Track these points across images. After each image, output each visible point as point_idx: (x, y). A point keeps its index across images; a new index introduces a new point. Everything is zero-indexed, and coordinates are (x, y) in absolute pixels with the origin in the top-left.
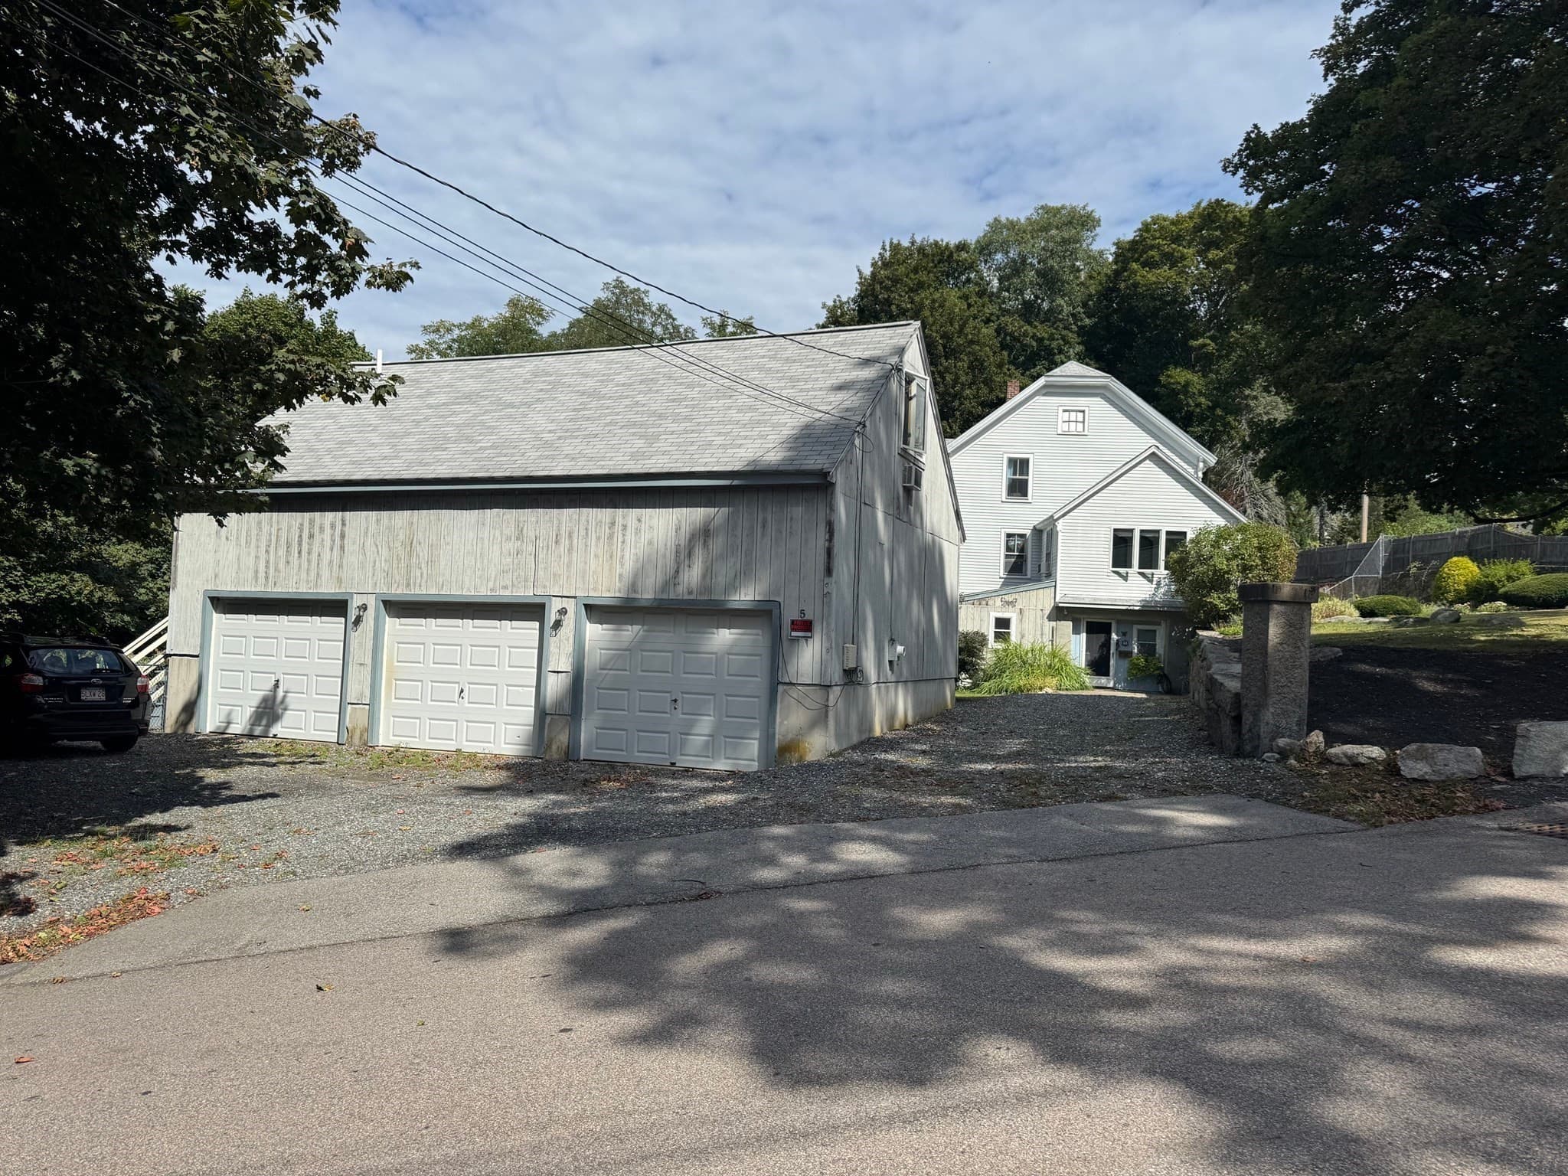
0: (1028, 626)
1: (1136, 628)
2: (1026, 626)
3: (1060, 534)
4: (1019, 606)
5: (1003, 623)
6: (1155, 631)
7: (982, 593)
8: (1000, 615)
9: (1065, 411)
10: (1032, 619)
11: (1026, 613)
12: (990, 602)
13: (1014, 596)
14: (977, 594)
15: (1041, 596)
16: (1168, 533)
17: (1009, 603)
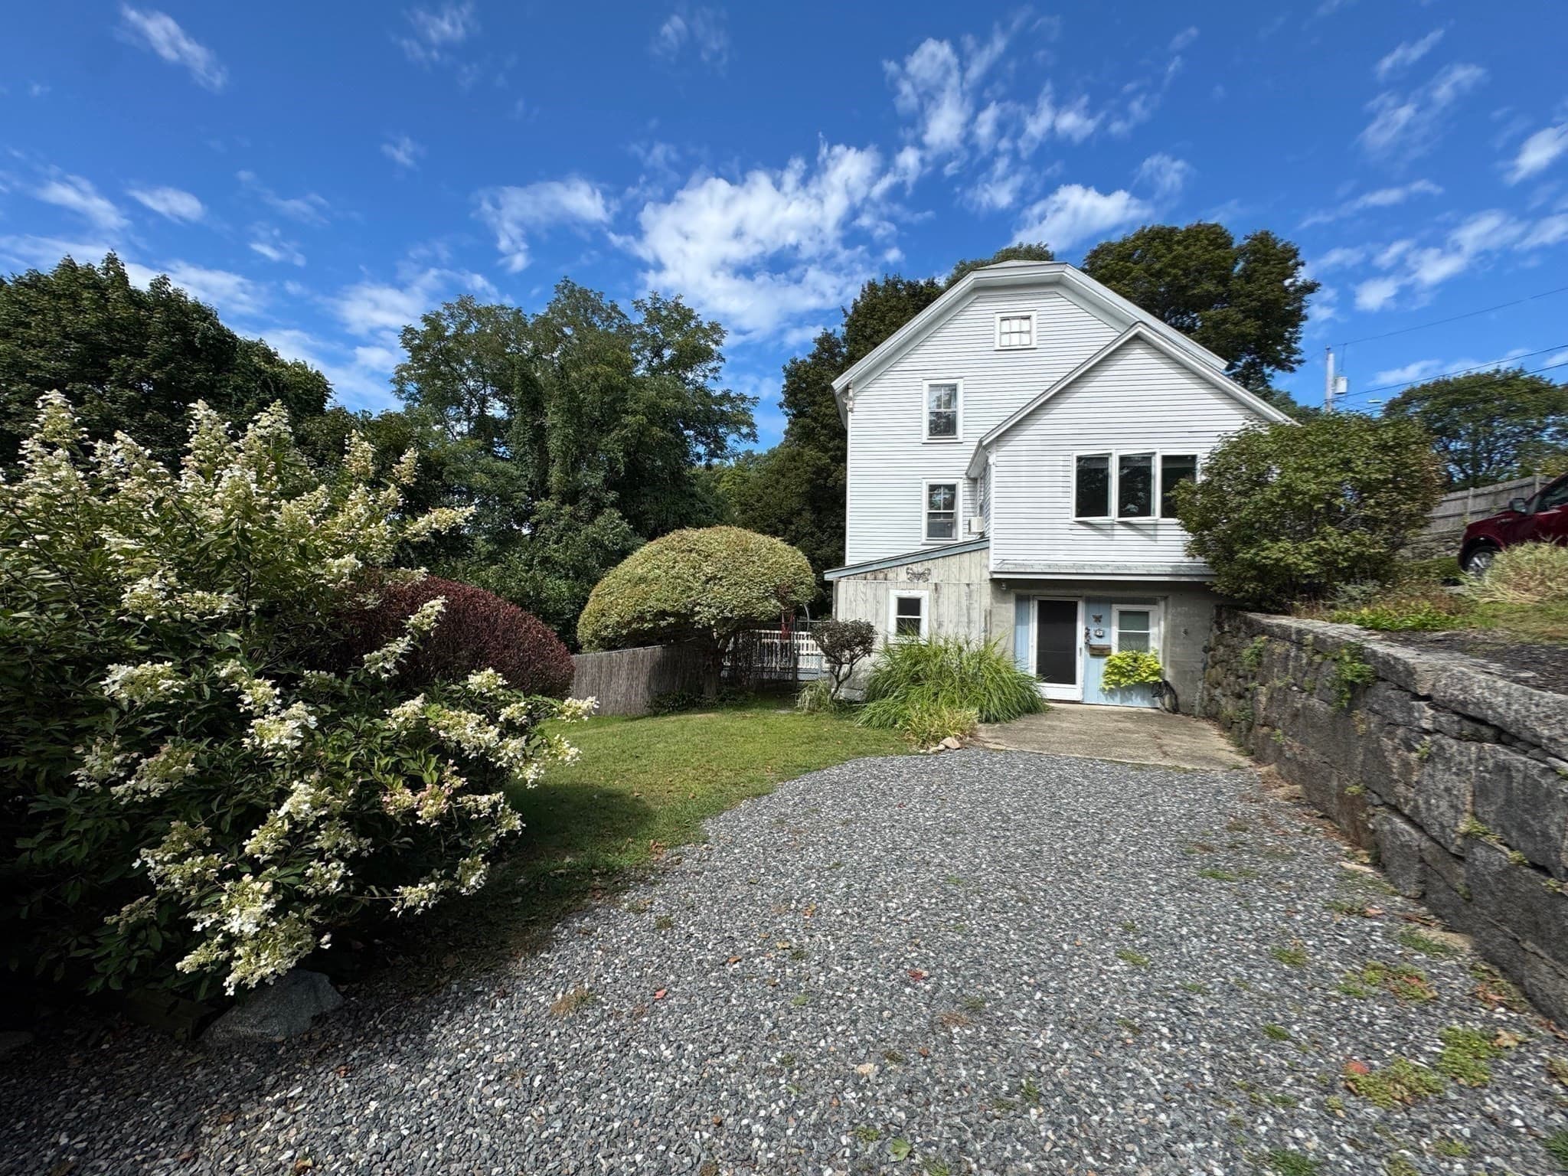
0: (949, 609)
1: (1116, 609)
2: (943, 609)
3: (993, 469)
4: (933, 579)
5: (909, 607)
6: (1146, 614)
7: (879, 562)
8: (906, 594)
9: (1003, 319)
10: (953, 599)
11: (945, 590)
12: (891, 575)
13: (927, 565)
14: (871, 564)
15: (966, 564)
16: (1166, 459)
17: (919, 576)
